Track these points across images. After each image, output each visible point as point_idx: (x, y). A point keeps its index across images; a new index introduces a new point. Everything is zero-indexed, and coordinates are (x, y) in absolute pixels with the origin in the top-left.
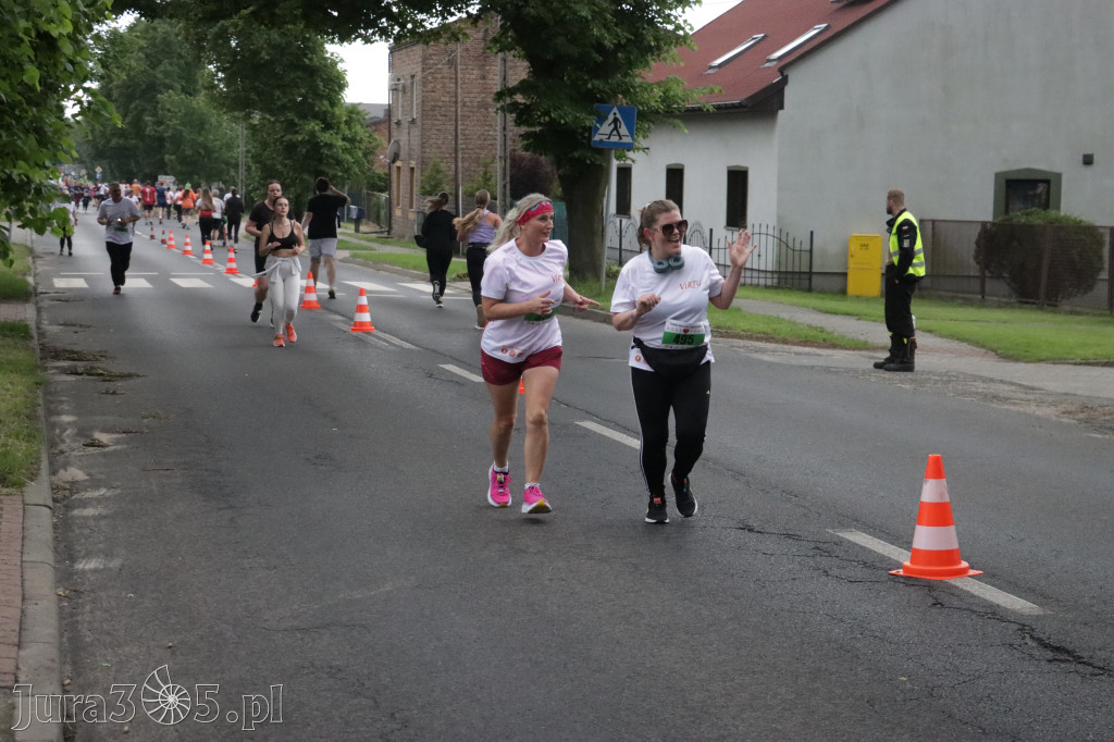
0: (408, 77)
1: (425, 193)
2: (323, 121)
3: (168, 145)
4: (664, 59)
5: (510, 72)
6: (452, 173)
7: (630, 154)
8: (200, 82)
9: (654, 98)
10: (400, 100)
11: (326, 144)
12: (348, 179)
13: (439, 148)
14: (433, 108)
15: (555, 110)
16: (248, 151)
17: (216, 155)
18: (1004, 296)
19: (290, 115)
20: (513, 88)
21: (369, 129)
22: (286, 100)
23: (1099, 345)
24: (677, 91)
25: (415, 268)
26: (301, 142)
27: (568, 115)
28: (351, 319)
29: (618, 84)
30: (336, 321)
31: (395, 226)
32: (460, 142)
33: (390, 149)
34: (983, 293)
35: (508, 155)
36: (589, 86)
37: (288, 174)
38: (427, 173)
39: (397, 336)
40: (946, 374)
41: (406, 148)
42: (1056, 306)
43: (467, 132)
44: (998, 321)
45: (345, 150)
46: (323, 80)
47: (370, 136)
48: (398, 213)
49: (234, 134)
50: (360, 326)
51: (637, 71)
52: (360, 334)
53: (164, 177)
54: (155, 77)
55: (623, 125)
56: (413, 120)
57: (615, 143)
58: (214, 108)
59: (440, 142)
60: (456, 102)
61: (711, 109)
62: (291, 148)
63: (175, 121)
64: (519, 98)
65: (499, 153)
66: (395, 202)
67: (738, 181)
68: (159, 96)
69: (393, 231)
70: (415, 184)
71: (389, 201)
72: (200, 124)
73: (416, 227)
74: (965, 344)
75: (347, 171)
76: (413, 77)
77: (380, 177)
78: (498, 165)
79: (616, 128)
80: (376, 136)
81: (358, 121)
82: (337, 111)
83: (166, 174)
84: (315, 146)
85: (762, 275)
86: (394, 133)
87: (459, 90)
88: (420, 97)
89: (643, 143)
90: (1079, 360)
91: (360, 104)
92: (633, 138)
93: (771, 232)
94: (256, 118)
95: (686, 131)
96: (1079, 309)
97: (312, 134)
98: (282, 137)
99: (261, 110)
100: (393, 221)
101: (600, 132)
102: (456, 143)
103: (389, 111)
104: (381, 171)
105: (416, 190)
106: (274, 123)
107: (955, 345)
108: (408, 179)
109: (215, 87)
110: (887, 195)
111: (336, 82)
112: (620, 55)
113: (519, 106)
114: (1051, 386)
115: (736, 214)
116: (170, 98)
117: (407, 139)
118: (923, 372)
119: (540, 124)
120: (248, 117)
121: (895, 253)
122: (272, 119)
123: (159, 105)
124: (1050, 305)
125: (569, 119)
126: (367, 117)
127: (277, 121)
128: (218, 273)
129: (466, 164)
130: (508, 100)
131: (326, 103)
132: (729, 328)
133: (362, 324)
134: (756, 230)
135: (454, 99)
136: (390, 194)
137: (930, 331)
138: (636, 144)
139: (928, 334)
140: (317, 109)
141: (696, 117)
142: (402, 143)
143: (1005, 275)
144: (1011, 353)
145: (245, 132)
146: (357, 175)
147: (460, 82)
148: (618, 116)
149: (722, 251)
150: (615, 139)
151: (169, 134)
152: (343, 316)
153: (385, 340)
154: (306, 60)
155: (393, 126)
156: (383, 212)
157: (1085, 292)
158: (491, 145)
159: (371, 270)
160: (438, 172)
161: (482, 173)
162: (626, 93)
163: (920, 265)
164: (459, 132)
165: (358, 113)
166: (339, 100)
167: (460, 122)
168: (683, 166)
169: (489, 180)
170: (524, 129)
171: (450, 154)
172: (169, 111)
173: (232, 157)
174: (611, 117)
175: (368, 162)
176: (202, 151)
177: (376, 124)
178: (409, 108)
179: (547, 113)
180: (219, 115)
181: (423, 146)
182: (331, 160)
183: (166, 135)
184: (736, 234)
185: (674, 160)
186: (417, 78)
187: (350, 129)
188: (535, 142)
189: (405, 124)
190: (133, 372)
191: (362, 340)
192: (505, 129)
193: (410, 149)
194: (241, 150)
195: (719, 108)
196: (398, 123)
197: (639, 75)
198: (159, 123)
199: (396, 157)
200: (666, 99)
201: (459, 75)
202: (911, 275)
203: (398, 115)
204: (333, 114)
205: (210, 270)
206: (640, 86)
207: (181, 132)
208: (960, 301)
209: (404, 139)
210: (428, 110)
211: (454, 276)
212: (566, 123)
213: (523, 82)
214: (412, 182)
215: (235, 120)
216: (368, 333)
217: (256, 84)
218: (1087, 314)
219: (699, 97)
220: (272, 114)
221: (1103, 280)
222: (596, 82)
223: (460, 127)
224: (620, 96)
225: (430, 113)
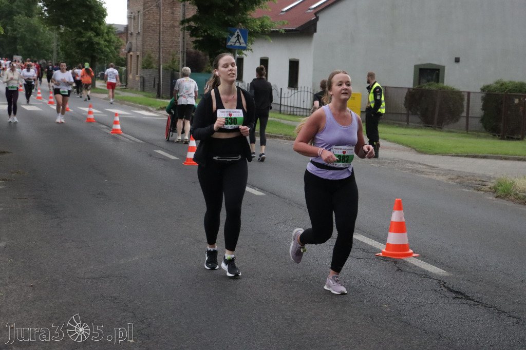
0: (136, 12)
1: (144, 68)
2: (95, 32)
3: (18, 41)
4: (262, 7)
5: (186, 11)
6: (157, 58)
7: (244, 52)
8: (35, 11)
9: (256, 26)
10: (132, 23)
11: (97, 43)
12: (107, 60)
13: (151, 46)
14: (148, 27)
15: (210, 30)
16: (58, 45)
17: (42, 47)
18: (418, 123)
19: (80, 29)
20: (189, 19)
21: (118, 36)
22: (78, 21)
23: (463, 147)
24: (267, 22)
25: (140, 104)
26: (85, 42)
27: (216, 32)
28: (111, 127)
29: (240, 19)
30: (104, 128)
31: (129, 83)
32: (161, 44)
33: (127, 46)
34: (408, 121)
35: (185, 50)
36: (226, 19)
37: (78, 56)
38: (145, 58)
39: (133, 136)
40: (393, 159)
41: (135, 46)
42: (441, 128)
43: (164, 39)
44: (416, 135)
45: (106, 46)
46: (95, 12)
47: (118, 40)
48: (130, 77)
49: (52, 37)
50: (116, 131)
51: (248, 13)
52: (115, 135)
53: (16, 56)
54: (12, 8)
55: (242, 38)
56: (139, 32)
57: (238, 46)
58: (42, 24)
59: (151, 44)
60: (160, 25)
61: (283, 32)
62: (79, 44)
63: (22, 30)
64: (192, 24)
65: (181, 49)
66: (129, 72)
67: (294, 66)
68: (14, 17)
69: (128, 86)
70: (139, 63)
71: (126, 71)
72: (34, 31)
73: (139, 84)
74: (401, 146)
75: (107, 56)
76: (139, 12)
77: (122, 60)
78: (180, 56)
79: (238, 39)
80: (121, 40)
81: (112, 32)
82: (102, 27)
83: (17, 55)
84: (91, 43)
85: (305, 111)
86: (129, 38)
87: (161, 19)
88: (142, 21)
89: (250, 46)
90: (454, 154)
91: (113, 24)
92: (246, 44)
93: (309, 90)
94: (63, 29)
95: (271, 41)
96: (452, 130)
97: (90, 38)
98: (75, 39)
99: (66, 25)
100: (128, 81)
101: (231, 40)
102: (160, 45)
103: (127, 28)
104: (122, 56)
105: (140, 66)
106: (71, 32)
107: (397, 146)
108: (136, 61)
109: (43, 14)
110: (367, 75)
111: (102, 13)
112: (240, 4)
113: (192, 28)
114: (442, 166)
115: (293, 82)
116: (20, 18)
117: (135, 41)
118: (382, 159)
119: (202, 36)
120: (59, 28)
121: (372, 102)
122: (71, 30)
123: (14, 22)
124: (438, 128)
125: (216, 34)
126: (116, 30)
127: (73, 31)
128: (44, 104)
129: (164, 55)
130: (186, 25)
131: (97, 23)
132: (290, 136)
133: (117, 130)
134: (303, 89)
135: (159, 23)
136: (127, 68)
137: (385, 139)
138: (248, 47)
139: (384, 140)
140: (92, 26)
141: (275, 35)
142: (133, 44)
143: (418, 113)
144: (422, 150)
145: (57, 36)
146: (111, 58)
147: (161, 15)
148: (239, 33)
149: (286, 99)
150: (237, 44)
151: (19, 36)
152: (106, 126)
153: (127, 138)
154: (87, 2)
155: (129, 35)
156: (123, 76)
157: (455, 122)
158: (176, 45)
159: (118, 104)
160: (150, 57)
161: (171, 59)
162: (244, 22)
163: (383, 108)
164: (161, 39)
165: (113, 28)
166: (103, 22)
167: (161, 34)
168: (268, 58)
169: (174, 62)
170: (194, 39)
171: (157, 49)
172: (19, 24)
173: (50, 48)
174: (236, 34)
175: (117, 52)
176: (35, 44)
177: (120, 34)
178: (136, 27)
179: (205, 31)
180: (44, 27)
181: (143, 45)
182: (99, 51)
183: (18, 36)
184: (293, 91)
185: (264, 55)
186: (141, 13)
187: (108, 36)
188: (199, 45)
189: (135, 35)
190: (5, 150)
191: (116, 138)
192: (184, 38)
193: (137, 46)
194: (54, 45)
195: (286, 31)
196: (131, 34)
197: (250, 15)
198: (15, 30)
199: (130, 50)
200: (262, 26)
201: (162, 12)
202: (380, 112)
203: (132, 30)
204: (100, 29)
205: (41, 102)
206: (250, 19)
207: (25, 35)
208: (397, 125)
209: (134, 41)
210: (146, 28)
211: (159, 108)
212: (215, 36)
213: (194, 16)
214: (137, 62)
215: (52, 30)
216: (120, 135)
217: (63, 13)
218: (456, 132)
219: (277, 26)
220: (71, 28)
221: (464, 116)
222: (229, 17)
223: (161, 37)
224: (240, 24)
225: (147, 29)
